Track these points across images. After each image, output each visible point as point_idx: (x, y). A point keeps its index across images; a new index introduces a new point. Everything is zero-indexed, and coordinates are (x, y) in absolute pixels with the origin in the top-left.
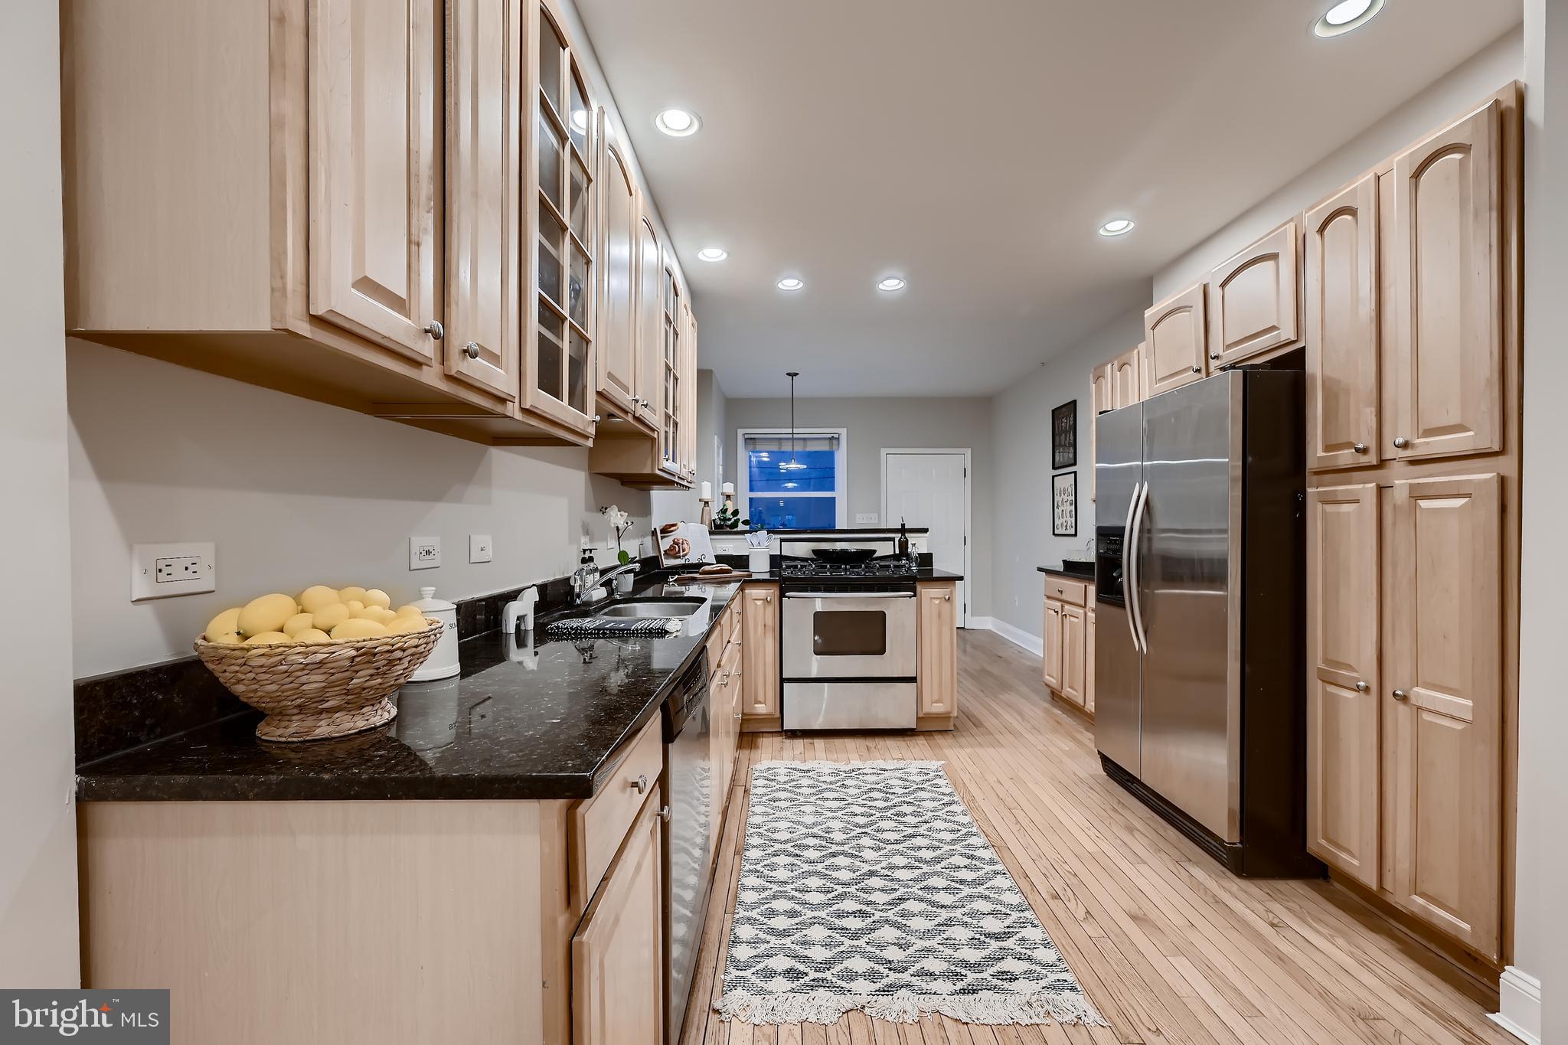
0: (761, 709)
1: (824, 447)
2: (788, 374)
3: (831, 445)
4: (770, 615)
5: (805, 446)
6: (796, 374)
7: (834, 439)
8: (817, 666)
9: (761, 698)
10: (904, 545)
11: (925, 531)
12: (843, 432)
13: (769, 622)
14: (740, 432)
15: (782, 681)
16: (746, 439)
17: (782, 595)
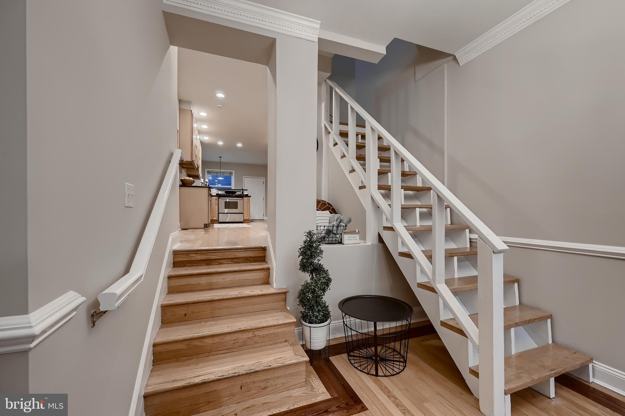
0: (215, 218)
1: (229, 175)
2: (220, 157)
3: (230, 175)
4: (217, 202)
5: (223, 174)
6: (221, 157)
7: (231, 173)
8: (226, 211)
9: (215, 216)
10: (243, 192)
11: (247, 190)
12: (234, 171)
13: (216, 203)
14: (206, 170)
15: (219, 213)
16: (207, 172)
17: (219, 198)
